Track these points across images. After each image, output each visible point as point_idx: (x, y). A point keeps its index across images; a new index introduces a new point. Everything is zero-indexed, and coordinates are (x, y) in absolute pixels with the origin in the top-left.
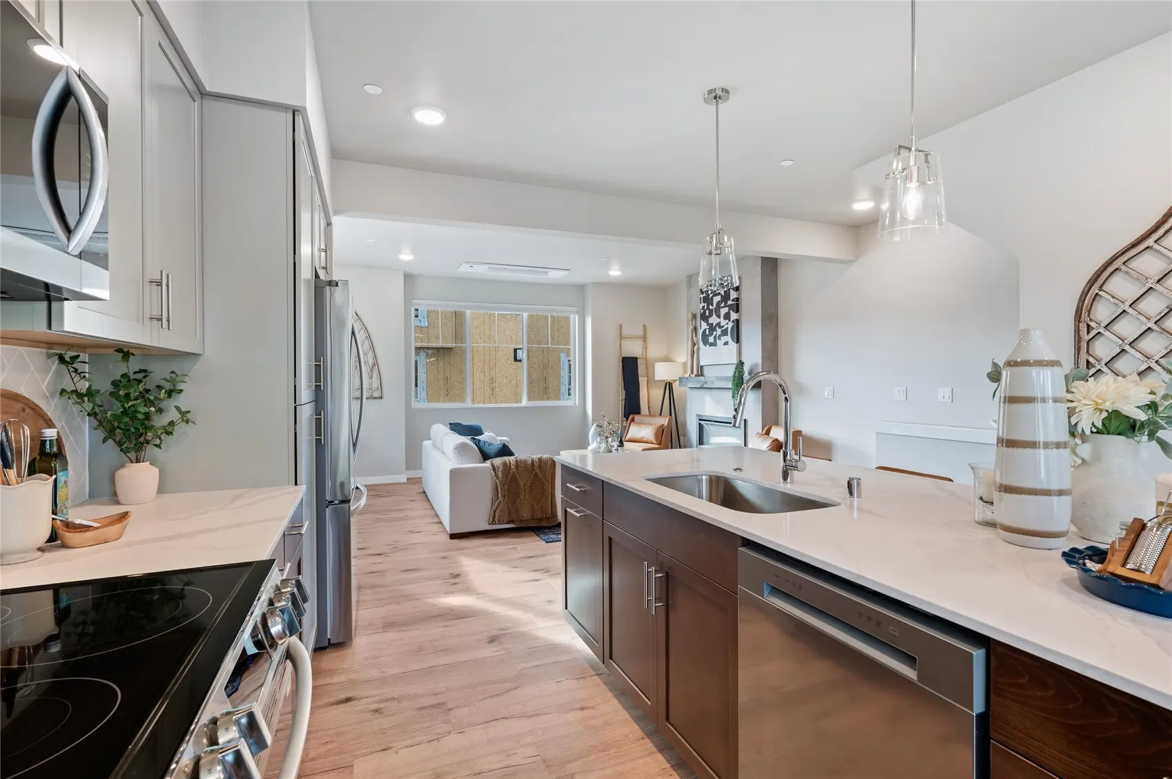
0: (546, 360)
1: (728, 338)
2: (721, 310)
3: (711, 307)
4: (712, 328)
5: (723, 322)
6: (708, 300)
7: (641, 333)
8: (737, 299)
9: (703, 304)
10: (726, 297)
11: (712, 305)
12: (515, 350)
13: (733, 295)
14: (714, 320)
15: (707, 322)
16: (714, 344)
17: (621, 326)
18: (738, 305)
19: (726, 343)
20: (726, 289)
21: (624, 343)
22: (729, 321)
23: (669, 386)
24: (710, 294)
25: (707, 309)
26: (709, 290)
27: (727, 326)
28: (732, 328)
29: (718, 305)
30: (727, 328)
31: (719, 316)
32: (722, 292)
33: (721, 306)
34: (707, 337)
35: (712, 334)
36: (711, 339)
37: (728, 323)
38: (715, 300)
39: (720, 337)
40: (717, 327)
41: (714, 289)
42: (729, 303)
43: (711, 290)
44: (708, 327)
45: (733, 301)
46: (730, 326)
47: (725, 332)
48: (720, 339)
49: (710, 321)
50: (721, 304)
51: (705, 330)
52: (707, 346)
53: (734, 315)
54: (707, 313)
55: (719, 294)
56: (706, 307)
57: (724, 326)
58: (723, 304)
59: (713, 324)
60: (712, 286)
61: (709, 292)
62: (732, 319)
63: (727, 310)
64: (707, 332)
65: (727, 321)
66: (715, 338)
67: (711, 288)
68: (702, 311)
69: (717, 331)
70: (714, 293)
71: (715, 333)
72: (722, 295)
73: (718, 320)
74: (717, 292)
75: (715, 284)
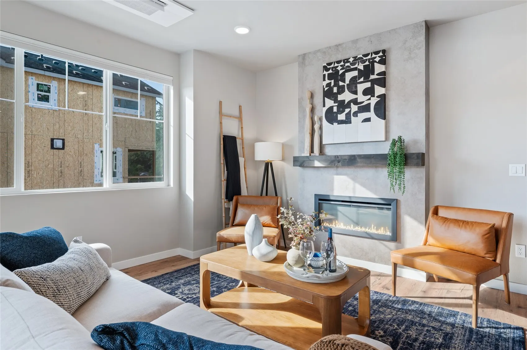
0: (81, 149)
1: (371, 114)
2: (358, 85)
3: (341, 83)
4: (342, 106)
5: (361, 98)
6: (336, 76)
7: (237, 113)
8: (384, 73)
9: (327, 81)
10: (367, 71)
11: (344, 82)
12: (52, 140)
13: (379, 68)
14: (346, 96)
15: (336, 101)
16: (348, 121)
17: (220, 103)
18: (385, 79)
19: (368, 120)
20: (367, 63)
21: (225, 121)
22: (373, 96)
23: (268, 166)
24: (341, 70)
25: (334, 86)
26: (339, 66)
27: (369, 102)
28: (377, 104)
29: (354, 81)
30: (369, 104)
31: (355, 93)
32: (361, 67)
33: (358, 81)
34: (335, 115)
35: (344, 111)
36: (342, 117)
37: (370, 98)
38: (349, 76)
39: (356, 114)
40: (352, 104)
41: (347, 65)
42: (372, 77)
43: (341, 66)
44: (337, 104)
45: (377, 75)
46: (374, 101)
47: (366, 108)
48: (357, 116)
49: (340, 97)
50: (359, 79)
51: (331, 108)
52: (335, 124)
53: (379, 90)
54: (335, 90)
55: (355, 69)
56: (332, 84)
57: (364, 102)
58: (362, 80)
59: (344, 101)
60: (344, 61)
61: (339, 68)
62: (376, 94)
63: (368, 85)
64: (335, 110)
65: (369, 97)
66: (348, 115)
67: (342, 63)
68: (326, 89)
69: (351, 108)
70: (348, 68)
71: (347, 110)
72: (360, 70)
73: (353, 96)
74: (352, 67)
75: (350, 58)
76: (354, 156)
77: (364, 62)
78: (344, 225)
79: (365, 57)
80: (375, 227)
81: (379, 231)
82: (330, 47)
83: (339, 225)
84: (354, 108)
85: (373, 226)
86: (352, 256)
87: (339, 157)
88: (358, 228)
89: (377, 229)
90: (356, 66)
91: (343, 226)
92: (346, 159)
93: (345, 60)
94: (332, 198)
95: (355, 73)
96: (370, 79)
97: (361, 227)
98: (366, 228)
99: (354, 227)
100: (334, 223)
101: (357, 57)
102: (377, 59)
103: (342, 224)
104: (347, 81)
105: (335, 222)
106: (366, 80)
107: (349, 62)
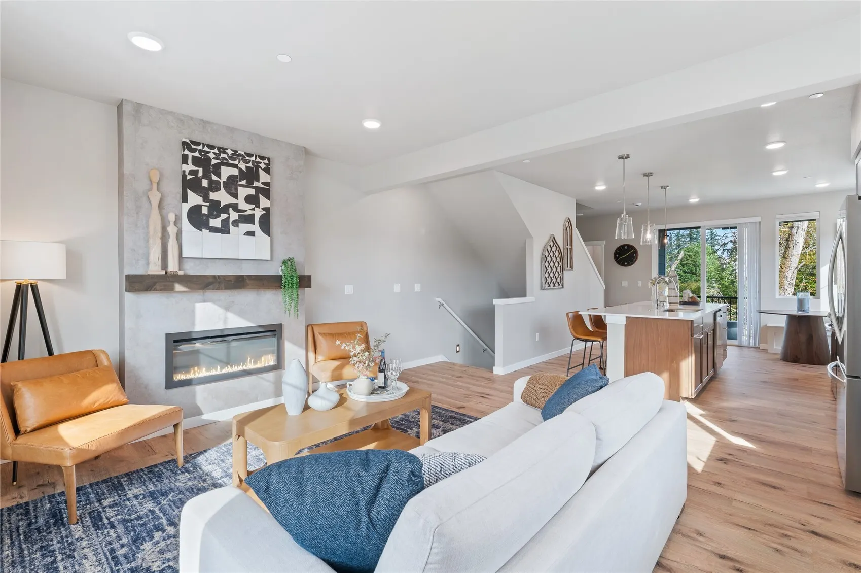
1: (256, 227)
2: (239, 188)
3: (214, 177)
4: (216, 208)
5: (243, 205)
6: (206, 164)
8: (268, 184)
9: (189, 167)
10: (250, 176)
11: (219, 177)
13: (263, 177)
14: (223, 197)
15: (206, 198)
16: (224, 229)
18: (270, 191)
19: (251, 233)
20: (250, 165)
22: (258, 206)
24: (214, 158)
25: (204, 176)
26: (212, 153)
27: (252, 212)
28: (262, 217)
29: (232, 181)
30: (253, 215)
31: (235, 196)
32: (243, 166)
33: (239, 183)
34: (205, 218)
35: (218, 216)
36: (215, 223)
37: (254, 208)
38: (226, 172)
39: (236, 224)
40: (231, 209)
41: (223, 155)
42: (256, 184)
43: (215, 154)
44: (208, 204)
45: (263, 183)
46: (258, 213)
47: (249, 219)
48: (237, 226)
49: (213, 196)
50: (240, 181)
51: (198, 208)
52: (205, 231)
53: (264, 202)
54: (205, 183)
55: (235, 166)
56: (200, 174)
57: (246, 211)
58: (244, 182)
59: (219, 202)
60: (219, 149)
61: (211, 156)
62: (262, 206)
63: (252, 192)
64: (205, 210)
65: (253, 206)
66: (225, 222)
67: (216, 151)
68: (189, 177)
69: (229, 214)
70: (224, 161)
71: (224, 216)
72: (240, 170)
73: (232, 200)
74: (231, 162)
75: (227, 149)
76: (242, 277)
77: (247, 162)
78: (207, 370)
79: (248, 157)
80: (252, 360)
81: (259, 364)
82: (192, 118)
83: (199, 373)
84: (234, 216)
85: (249, 359)
86: (228, 405)
87: (221, 277)
88: (228, 368)
89: (255, 363)
90: (236, 162)
91: (205, 372)
92: (231, 281)
93: (222, 148)
94: (194, 336)
95: (235, 172)
96: (254, 185)
97: (232, 366)
98: (238, 365)
99: (222, 369)
100: (192, 371)
101: (237, 152)
102: (263, 166)
103: (204, 370)
104: (224, 178)
105: (194, 370)
106: (249, 185)
107: (227, 153)
